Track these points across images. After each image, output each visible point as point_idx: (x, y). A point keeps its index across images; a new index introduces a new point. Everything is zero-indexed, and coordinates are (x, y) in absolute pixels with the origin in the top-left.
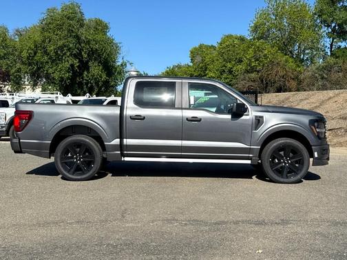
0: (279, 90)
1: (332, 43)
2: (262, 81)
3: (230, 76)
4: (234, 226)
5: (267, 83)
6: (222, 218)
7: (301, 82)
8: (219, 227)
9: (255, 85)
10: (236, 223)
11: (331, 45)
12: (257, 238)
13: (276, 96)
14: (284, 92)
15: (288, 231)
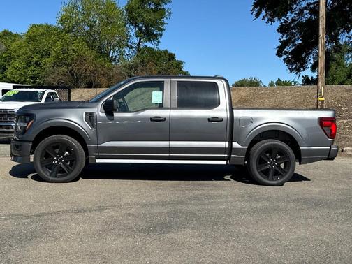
0: (90, 85)
1: (139, 43)
2: (72, 75)
3: (38, 69)
4: (55, 216)
5: (78, 78)
6: (43, 210)
7: (110, 78)
8: (41, 218)
9: (66, 79)
10: (57, 213)
11: (139, 45)
12: (78, 224)
13: (88, 91)
14: (95, 87)
15: (104, 215)
